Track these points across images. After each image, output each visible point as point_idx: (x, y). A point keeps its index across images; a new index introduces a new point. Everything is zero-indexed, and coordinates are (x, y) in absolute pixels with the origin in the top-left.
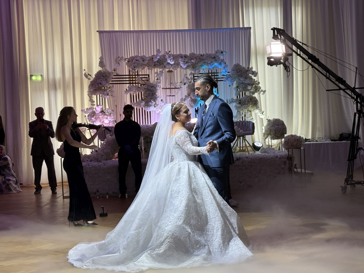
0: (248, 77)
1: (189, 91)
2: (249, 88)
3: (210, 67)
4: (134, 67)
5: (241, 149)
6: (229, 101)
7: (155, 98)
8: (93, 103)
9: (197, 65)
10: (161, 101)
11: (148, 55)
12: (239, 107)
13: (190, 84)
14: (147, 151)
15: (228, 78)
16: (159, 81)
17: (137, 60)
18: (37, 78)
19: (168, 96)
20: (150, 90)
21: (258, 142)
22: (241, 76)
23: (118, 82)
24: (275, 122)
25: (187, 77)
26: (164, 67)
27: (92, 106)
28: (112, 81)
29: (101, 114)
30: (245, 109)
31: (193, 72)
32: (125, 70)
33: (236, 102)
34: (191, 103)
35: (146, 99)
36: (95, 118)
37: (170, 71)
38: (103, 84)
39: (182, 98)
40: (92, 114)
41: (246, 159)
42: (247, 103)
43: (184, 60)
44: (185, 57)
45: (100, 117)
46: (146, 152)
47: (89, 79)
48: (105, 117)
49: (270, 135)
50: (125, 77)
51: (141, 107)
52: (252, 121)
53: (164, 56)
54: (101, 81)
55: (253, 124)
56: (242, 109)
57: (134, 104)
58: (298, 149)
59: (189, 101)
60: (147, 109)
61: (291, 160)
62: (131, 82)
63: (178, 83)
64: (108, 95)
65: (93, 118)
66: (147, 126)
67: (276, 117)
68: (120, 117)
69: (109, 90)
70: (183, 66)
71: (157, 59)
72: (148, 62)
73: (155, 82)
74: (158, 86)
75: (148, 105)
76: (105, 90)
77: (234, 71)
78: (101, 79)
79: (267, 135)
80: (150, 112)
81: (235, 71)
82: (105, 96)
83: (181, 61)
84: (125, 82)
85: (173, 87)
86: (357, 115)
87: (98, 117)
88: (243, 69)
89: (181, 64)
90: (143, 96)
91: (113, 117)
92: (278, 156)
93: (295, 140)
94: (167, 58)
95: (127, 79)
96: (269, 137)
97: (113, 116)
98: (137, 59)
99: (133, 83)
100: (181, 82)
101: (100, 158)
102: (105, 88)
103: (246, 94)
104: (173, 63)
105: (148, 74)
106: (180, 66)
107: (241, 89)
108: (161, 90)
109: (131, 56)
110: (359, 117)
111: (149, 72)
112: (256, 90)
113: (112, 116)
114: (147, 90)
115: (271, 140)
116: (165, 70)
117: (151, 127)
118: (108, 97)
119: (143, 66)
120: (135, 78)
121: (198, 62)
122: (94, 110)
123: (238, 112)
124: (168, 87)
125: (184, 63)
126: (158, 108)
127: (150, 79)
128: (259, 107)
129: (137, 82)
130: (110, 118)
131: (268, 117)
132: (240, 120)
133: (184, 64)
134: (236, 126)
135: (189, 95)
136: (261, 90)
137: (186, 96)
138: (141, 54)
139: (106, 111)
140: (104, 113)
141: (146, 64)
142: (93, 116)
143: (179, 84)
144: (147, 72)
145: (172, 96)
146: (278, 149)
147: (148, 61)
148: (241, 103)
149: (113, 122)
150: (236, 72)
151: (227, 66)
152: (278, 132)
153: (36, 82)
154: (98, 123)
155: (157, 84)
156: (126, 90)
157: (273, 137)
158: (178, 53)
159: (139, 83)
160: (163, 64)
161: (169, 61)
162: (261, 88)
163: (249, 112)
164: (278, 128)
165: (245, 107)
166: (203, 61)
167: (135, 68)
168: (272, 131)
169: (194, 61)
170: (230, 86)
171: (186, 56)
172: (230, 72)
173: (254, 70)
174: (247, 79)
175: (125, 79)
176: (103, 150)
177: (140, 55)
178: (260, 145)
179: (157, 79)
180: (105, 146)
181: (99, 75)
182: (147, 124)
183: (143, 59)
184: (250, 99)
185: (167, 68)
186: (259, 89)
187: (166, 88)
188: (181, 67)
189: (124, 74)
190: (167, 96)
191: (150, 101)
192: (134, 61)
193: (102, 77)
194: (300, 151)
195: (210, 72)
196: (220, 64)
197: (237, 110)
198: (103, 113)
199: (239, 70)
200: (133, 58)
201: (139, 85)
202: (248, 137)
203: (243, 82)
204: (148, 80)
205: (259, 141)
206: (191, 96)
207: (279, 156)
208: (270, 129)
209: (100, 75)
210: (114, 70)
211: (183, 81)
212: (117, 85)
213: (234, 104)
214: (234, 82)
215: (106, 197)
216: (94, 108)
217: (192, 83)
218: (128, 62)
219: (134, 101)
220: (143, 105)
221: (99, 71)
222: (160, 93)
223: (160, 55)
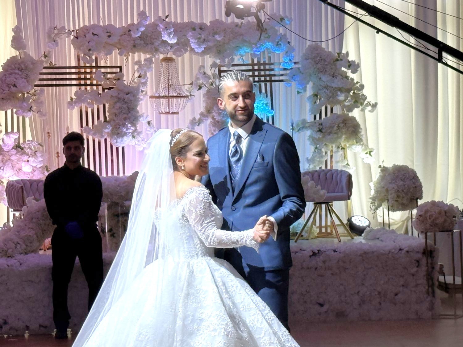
0: (339, 74)
1: (209, 102)
2: (341, 97)
3: (256, 51)
4: (90, 50)
5: (323, 230)
6: (298, 125)
7: (135, 119)
9: (227, 46)
10: (147, 125)
12: (319, 140)
13: (212, 87)
14: (115, 235)
15: (294, 75)
16: (143, 81)
17: (96, 35)
19: (163, 114)
20: (124, 100)
21: (359, 217)
22: (323, 71)
23: (54, 82)
24: (396, 172)
25: (205, 73)
26: (154, 49)
28: (40, 80)
29: (14, 151)
30: (332, 142)
31: (218, 61)
32: (69, 54)
33: (311, 129)
34: (213, 128)
35: (115, 119)
36: (3, 161)
37: (167, 60)
38: (20, 86)
39: (194, 119)
41: (333, 253)
42: (337, 130)
43: (199, 36)
44: (201, 29)
45: (13, 158)
46: (114, 237)
48: (25, 160)
49: (386, 201)
50: (68, 71)
51: (102, 136)
52: (347, 170)
53: (155, 26)
54: (15, 80)
55: (350, 177)
56: (326, 144)
57: (88, 131)
58: (447, 233)
59: (209, 125)
60: (117, 142)
61: (431, 257)
62: (83, 82)
63: (184, 85)
64: (30, 109)
66: (116, 179)
67: (400, 162)
68: (57, 159)
69: (34, 100)
70: (197, 48)
71: (140, 33)
72: (120, 40)
73: (135, 83)
74: (142, 91)
75: (118, 133)
76: (24, 99)
77: (308, 61)
78: (17, 76)
79: (380, 200)
80: (123, 148)
81: (310, 60)
82: (24, 112)
83: (193, 37)
84: (68, 82)
85: (175, 95)
87: (9, 160)
88: (328, 55)
89: (192, 44)
90: (107, 114)
91: (41, 159)
92: (403, 247)
93: (440, 213)
94: (162, 30)
95: (74, 76)
96: (385, 206)
97: (42, 156)
98: (95, 33)
99: (86, 85)
100: (191, 84)
101: (11, 250)
102: (24, 94)
103: (334, 112)
104: (175, 41)
105: (119, 65)
106: (189, 49)
107: (322, 99)
108: (147, 102)
109: (82, 25)
111: (122, 61)
112: (356, 102)
113: (40, 156)
114: (116, 100)
115: (387, 212)
116: (157, 56)
117: (125, 182)
118: (31, 114)
119: (108, 49)
120: (91, 73)
121: (229, 40)
123: (317, 151)
124: (162, 95)
125: (198, 41)
126: (140, 139)
127: (123, 75)
128: (361, 140)
129: (95, 82)
130: (34, 161)
131: (383, 162)
132: (320, 168)
133: (199, 45)
134: (312, 182)
135: (209, 111)
136: (366, 102)
137: (202, 114)
138: (104, 21)
139: (27, 147)
140: (22, 149)
141: (116, 43)
143: (186, 87)
144: (116, 61)
145: (173, 113)
146: (403, 232)
147: (121, 36)
148: (323, 131)
149: (40, 169)
150: (313, 63)
151: (293, 50)
152: (404, 195)
154: (8, 170)
155: (138, 87)
156: (72, 99)
157: (392, 207)
158: (186, 20)
159: (100, 85)
160: (152, 44)
161: (165, 38)
162: (366, 98)
163: (340, 150)
164: (404, 185)
165: (332, 138)
166: (241, 37)
167: (91, 52)
168: (390, 192)
169: (219, 37)
170: (298, 93)
171: (202, 27)
172: (300, 63)
173: (351, 58)
174: (336, 78)
175: (68, 76)
176: (18, 232)
177: (101, 24)
178: (365, 222)
179: (139, 77)
180: (22, 222)
181: (11, 67)
182: (115, 174)
183: (109, 31)
184: (343, 123)
185: (161, 53)
186: (362, 101)
187: (160, 97)
188: (192, 50)
189: (67, 66)
190: (160, 114)
191: (124, 125)
192: (89, 37)
193: (17, 71)
194: (451, 236)
195: (256, 62)
196: (278, 45)
197: (315, 146)
198: (20, 150)
199: (319, 58)
200: (87, 30)
201: (100, 88)
202: (338, 206)
203: (328, 84)
204: (119, 79)
205: (363, 213)
206: (214, 114)
207: (405, 248)
208: (385, 188)
209: (13, 66)
210: (46, 56)
211: (196, 81)
213: (308, 133)
214: (308, 84)
215: (23, 336)
217: (216, 85)
218: (76, 39)
219: (87, 124)
220: (108, 133)
221: (13, 58)
222: (145, 108)
223: (146, 23)
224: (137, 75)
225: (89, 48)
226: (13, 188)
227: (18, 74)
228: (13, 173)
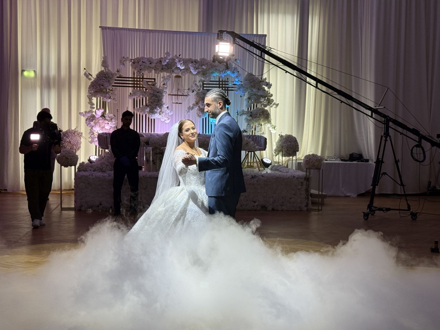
0: (261, 89)
1: (197, 99)
2: (262, 100)
3: (222, 75)
4: (141, 70)
5: (249, 164)
6: (240, 113)
7: (161, 105)
8: (92, 106)
9: (208, 72)
10: (167, 108)
11: (156, 57)
12: (250, 120)
13: (199, 91)
14: (155, 163)
15: (240, 88)
16: (166, 86)
17: (144, 62)
18: (29, 74)
19: (175, 103)
20: (156, 95)
21: (267, 159)
22: (254, 87)
23: (121, 85)
24: (287, 138)
25: (196, 84)
26: (172, 71)
27: (91, 109)
28: (115, 83)
29: (101, 118)
30: (256, 122)
31: (203, 79)
32: (129, 71)
33: (247, 115)
34: (199, 112)
35: (151, 105)
36: (95, 123)
37: (178, 77)
38: (105, 86)
39: (190, 107)
40: (91, 118)
41: (261, 177)
42: (259, 116)
43: (195, 66)
44: (195, 62)
45: (100, 121)
47: (90, 79)
48: (106, 123)
49: (281, 152)
50: (128, 79)
51: (145, 113)
52: (263, 136)
53: (173, 60)
54: (103, 83)
55: (266, 139)
56: (253, 123)
57: (138, 110)
59: (197, 110)
60: (152, 116)
62: (136, 85)
63: (185, 90)
64: (110, 98)
65: (92, 123)
66: (151, 135)
67: (289, 133)
69: (112, 93)
70: (194, 72)
71: (166, 63)
72: (155, 65)
73: (162, 87)
74: (165, 92)
75: (153, 112)
76: (107, 93)
77: (247, 81)
78: (104, 81)
79: (278, 151)
80: (154, 119)
81: (248, 81)
82: (107, 99)
83: (192, 66)
84: (128, 85)
85: (181, 94)
87: (98, 122)
88: (257, 79)
89: (191, 70)
90: (147, 102)
91: (114, 123)
93: (316, 160)
94: (177, 62)
95: (130, 82)
96: (281, 154)
97: (115, 121)
98: (143, 61)
99: (137, 87)
100: (189, 89)
102: (106, 90)
103: (257, 107)
104: (184, 68)
105: (153, 78)
106: (189, 72)
107: (252, 100)
108: (166, 96)
109: (136, 57)
111: (155, 76)
112: (269, 102)
113: (114, 121)
114: (152, 95)
115: (282, 157)
116: (173, 75)
118: (109, 100)
119: (149, 69)
120: (140, 81)
121: (209, 69)
122: (94, 113)
123: (248, 126)
125: (194, 69)
126: (163, 115)
127: (156, 83)
128: (270, 121)
129: (141, 86)
130: (111, 124)
131: (281, 133)
132: (249, 134)
133: (195, 70)
135: (197, 103)
136: (273, 103)
137: (194, 105)
138: (147, 55)
139: (107, 116)
140: (105, 117)
141: (154, 67)
142: (92, 120)
143: (186, 91)
144: (152, 76)
145: (180, 103)
146: (286, 165)
147: (156, 63)
148: (252, 116)
149: (114, 128)
150: (249, 82)
151: (240, 75)
152: (290, 149)
153: (28, 78)
154: (98, 128)
155: (163, 89)
156: (131, 94)
157: (284, 155)
158: (187, 57)
159: (144, 87)
160: (171, 68)
161: (179, 66)
162: (273, 101)
163: (260, 125)
164: (291, 145)
165: (256, 120)
166: (215, 68)
167: (141, 71)
168: (283, 148)
169: (205, 67)
170: (241, 96)
171: (196, 62)
172: (243, 82)
173: (267, 81)
174: (260, 90)
175: (128, 82)
177: (146, 57)
178: (269, 161)
179: (164, 84)
181: (101, 76)
182: (150, 132)
183: (150, 61)
184: (262, 112)
185: (175, 73)
186: (271, 102)
187: (173, 95)
188: (191, 72)
189: (128, 77)
190: (173, 103)
191: (156, 108)
192: (141, 63)
193: (104, 78)
195: (221, 80)
196: (233, 73)
197: (248, 123)
198: (103, 117)
199: (252, 80)
200: (139, 59)
201: (144, 89)
202: (257, 153)
203: (256, 93)
204: (154, 85)
205: (267, 156)
206: (200, 105)
207: (296, 176)
208: (281, 145)
209: (102, 76)
210: (118, 71)
211: (191, 88)
212: (120, 89)
213: (244, 117)
214: (246, 92)
216: (93, 112)
217: (201, 91)
218: (133, 64)
219: (137, 106)
220: (148, 111)
221: (102, 72)
222: (166, 99)
223: (169, 58)
224: (162, 83)
225: (140, 69)
226: (102, 137)
227: (104, 80)
228: (100, 129)
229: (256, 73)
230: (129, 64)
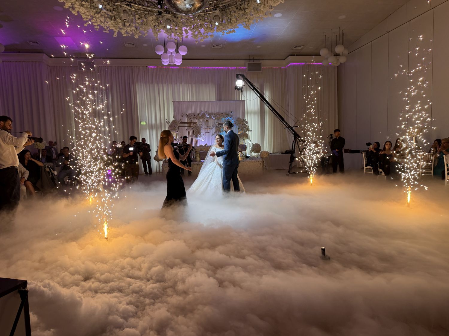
0: (244, 124)
2: (244, 129)
4: (190, 119)
7: (200, 133)
9: (220, 118)
10: (203, 135)
11: (197, 113)
13: (217, 127)
18: (143, 123)
20: (198, 129)
22: (240, 123)
23: (183, 126)
24: (256, 145)
25: (215, 124)
26: (204, 118)
28: (180, 125)
31: (218, 121)
32: (186, 120)
35: (196, 134)
37: (207, 121)
41: (243, 162)
42: (244, 136)
43: (214, 116)
44: (214, 114)
47: (169, 124)
49: (254, 151)
52: (245, 144)
53: (204, 113)
55: (246, 146)
60: (196, 139)
64: (178, 131)
67: (257, 143)
69: (178, 129)
71: (201, 115)
72: (197, 116)
73: (200, 126)
74: (201, 128)
75: (197, 137)
77: (237, 121)
79: (252, 151)
80: (198, 140)
82: (176, 132)
83: (212, 116)
84: (186, 126)
85: (209, 128)
86: (294, 142)
88: (241, 120)
90: (194, 132)
93: (265, 153)
94: (206, 114)
99: (189, 126)
102: (176, 128)
103: (243, 132)
104: (209, 117)
106: (212, 118)
109: (188, 113)
110: (295, 143)
111: (197, 121)
112: (247, 130)
114: (196, 129)
115: (254, 153)
116: (205, 120)
118: (178, 133)
119: (194, 118)
120: (191, 124)
121: (220, 116)
124: (206, 128)
126: (201, 138)
127: (197, 124)
128: (248, 138)
129: (191, 126)
131: (253, 143)
133: (214, 118)
137: (214, 133)
143: (211, 127)
145: (208, 132)
146: (257, 157)
151: (234, 118)
152: (257, 150)
153: (143, 125)
156: (186, 129)
158: (211, 112)
161: (207, 116)
162: (249, 129)
163: (244, 140)
164: (257, 148)
166: (223, 116)
169: (218, 116)
172: (235, 121)
173: (246, 120)
175: (186, 124)
177: (193, 113)
178: (249, 156)
179: (201, 124)
183: (194, 115)
184: (244, 134)
189: (185, 122)
190: (205, 132)
191: (198, 135)
192: (190, 116)
196: (231, 117)
199: (239, 120)
200: (190, 114)
201: (193, 127)
202: (243, 152)
203: (241, 126)
205: (249, 154)
206: (217, 133)
208: (253, 148)
209: (174, 122)
210: (181, 120)
211: (213, 125)
218: (187, 116)
219: (190, 135)
220: (194, 137)
221: (173, 120)
222: (202, 131)
223: (202, 113)
229: (241, 117)
230: (185, 116)
